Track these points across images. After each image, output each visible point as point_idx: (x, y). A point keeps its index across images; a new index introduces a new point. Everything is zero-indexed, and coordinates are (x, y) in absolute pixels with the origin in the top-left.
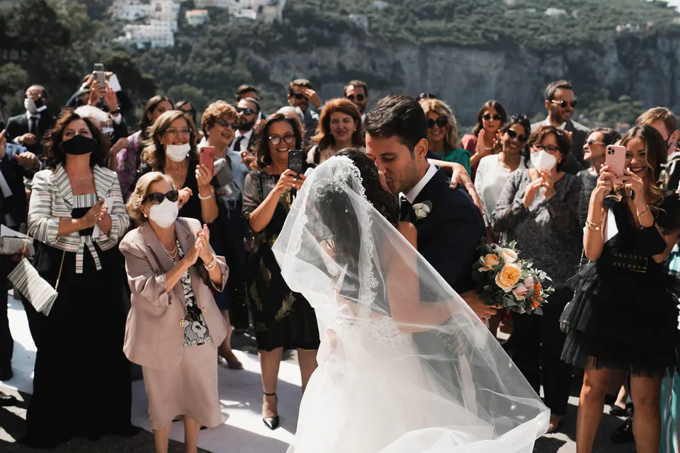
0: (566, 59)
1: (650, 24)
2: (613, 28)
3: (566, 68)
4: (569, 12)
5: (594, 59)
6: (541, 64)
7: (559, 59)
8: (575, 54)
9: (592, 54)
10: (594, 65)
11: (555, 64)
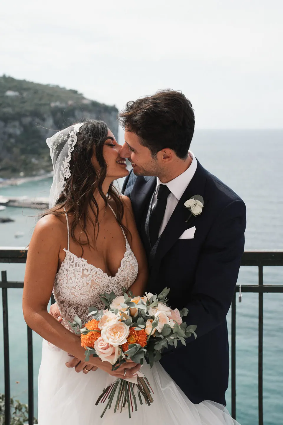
0: (21, 124)
1: (70, 102)
2: (49, 105)
3: (22, 129)
4: (21, 94)
5: (39, 123)
6: (5, 126)
7: (17, 123)
8: (27, 120)
9: (37, 120)
10: (38, 127)
11: (14, 127)
